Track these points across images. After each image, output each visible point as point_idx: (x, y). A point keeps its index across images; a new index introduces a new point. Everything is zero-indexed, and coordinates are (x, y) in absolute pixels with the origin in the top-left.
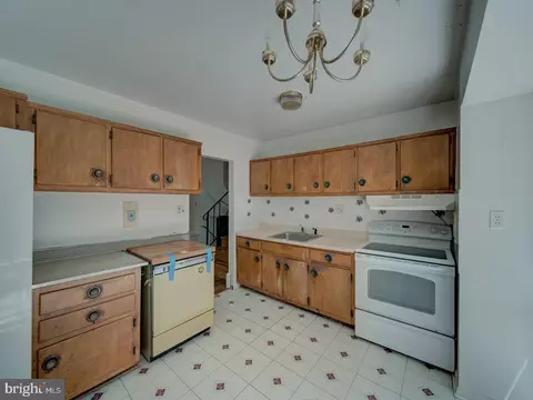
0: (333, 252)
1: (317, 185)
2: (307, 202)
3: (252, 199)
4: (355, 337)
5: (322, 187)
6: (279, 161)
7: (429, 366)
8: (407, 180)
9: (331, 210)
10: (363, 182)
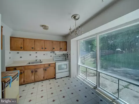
0: (50, 64)
1: (42, 48)
2: (36, 53)
3: (11, 52)
4: (56, 79)
5: (44, 49)
6: (28, 40)
7: (67, 77)
8: (61, 49)
9: (44, 55)
10: (54, 48)
